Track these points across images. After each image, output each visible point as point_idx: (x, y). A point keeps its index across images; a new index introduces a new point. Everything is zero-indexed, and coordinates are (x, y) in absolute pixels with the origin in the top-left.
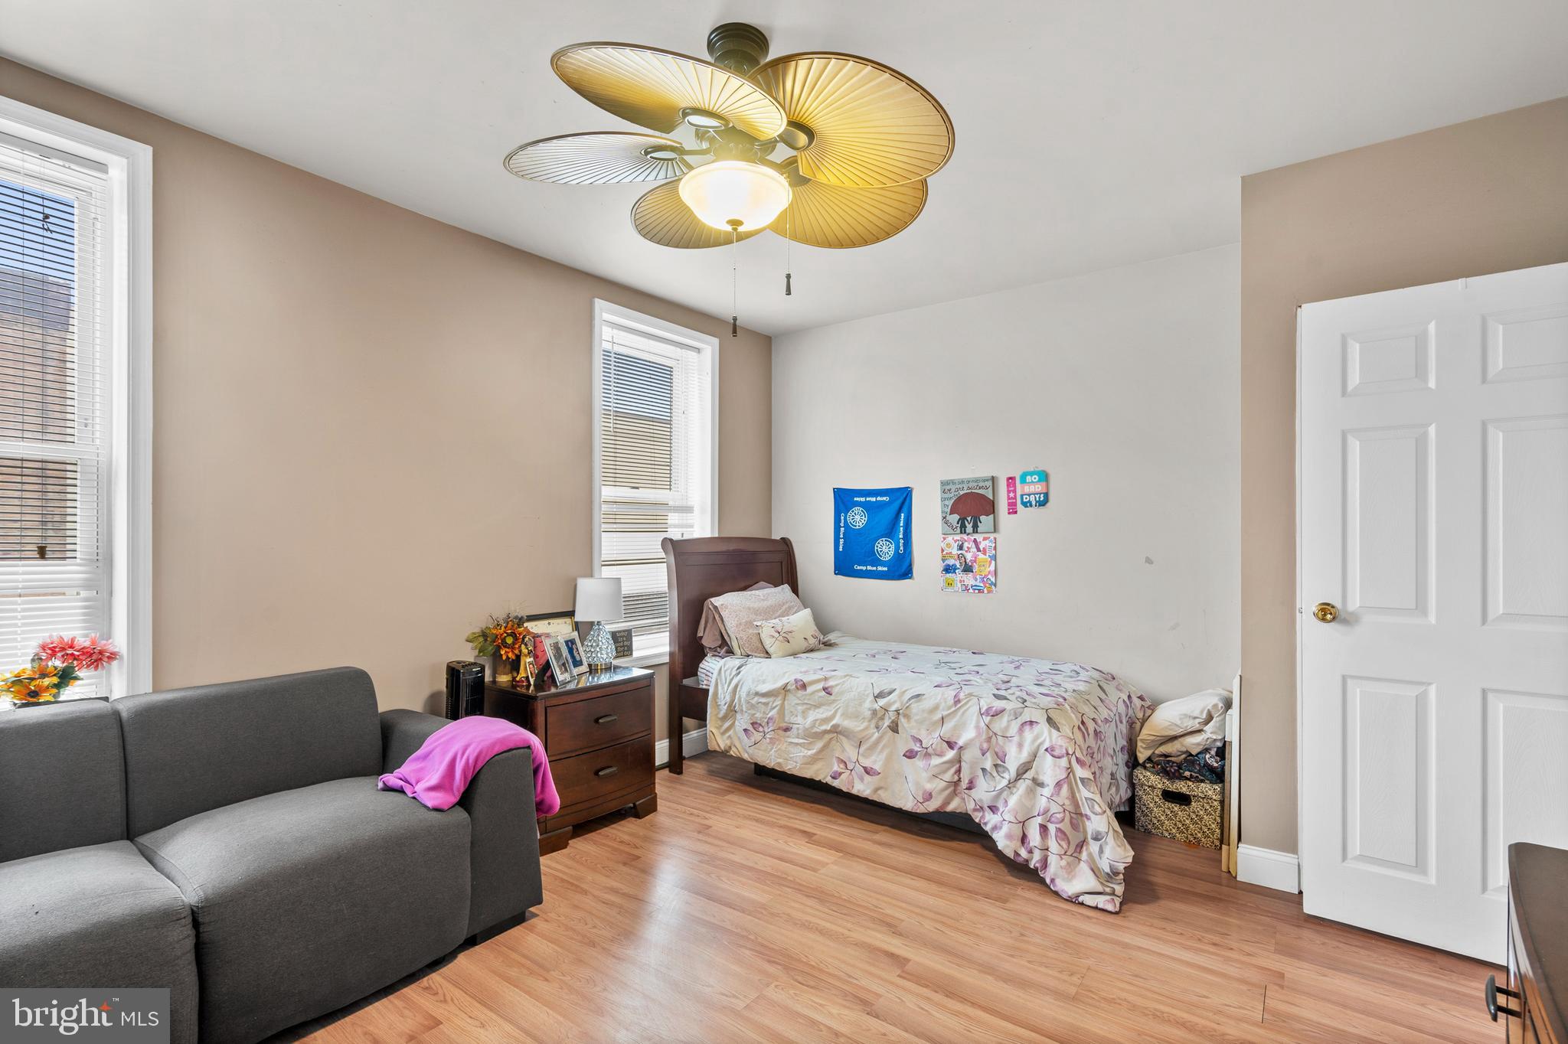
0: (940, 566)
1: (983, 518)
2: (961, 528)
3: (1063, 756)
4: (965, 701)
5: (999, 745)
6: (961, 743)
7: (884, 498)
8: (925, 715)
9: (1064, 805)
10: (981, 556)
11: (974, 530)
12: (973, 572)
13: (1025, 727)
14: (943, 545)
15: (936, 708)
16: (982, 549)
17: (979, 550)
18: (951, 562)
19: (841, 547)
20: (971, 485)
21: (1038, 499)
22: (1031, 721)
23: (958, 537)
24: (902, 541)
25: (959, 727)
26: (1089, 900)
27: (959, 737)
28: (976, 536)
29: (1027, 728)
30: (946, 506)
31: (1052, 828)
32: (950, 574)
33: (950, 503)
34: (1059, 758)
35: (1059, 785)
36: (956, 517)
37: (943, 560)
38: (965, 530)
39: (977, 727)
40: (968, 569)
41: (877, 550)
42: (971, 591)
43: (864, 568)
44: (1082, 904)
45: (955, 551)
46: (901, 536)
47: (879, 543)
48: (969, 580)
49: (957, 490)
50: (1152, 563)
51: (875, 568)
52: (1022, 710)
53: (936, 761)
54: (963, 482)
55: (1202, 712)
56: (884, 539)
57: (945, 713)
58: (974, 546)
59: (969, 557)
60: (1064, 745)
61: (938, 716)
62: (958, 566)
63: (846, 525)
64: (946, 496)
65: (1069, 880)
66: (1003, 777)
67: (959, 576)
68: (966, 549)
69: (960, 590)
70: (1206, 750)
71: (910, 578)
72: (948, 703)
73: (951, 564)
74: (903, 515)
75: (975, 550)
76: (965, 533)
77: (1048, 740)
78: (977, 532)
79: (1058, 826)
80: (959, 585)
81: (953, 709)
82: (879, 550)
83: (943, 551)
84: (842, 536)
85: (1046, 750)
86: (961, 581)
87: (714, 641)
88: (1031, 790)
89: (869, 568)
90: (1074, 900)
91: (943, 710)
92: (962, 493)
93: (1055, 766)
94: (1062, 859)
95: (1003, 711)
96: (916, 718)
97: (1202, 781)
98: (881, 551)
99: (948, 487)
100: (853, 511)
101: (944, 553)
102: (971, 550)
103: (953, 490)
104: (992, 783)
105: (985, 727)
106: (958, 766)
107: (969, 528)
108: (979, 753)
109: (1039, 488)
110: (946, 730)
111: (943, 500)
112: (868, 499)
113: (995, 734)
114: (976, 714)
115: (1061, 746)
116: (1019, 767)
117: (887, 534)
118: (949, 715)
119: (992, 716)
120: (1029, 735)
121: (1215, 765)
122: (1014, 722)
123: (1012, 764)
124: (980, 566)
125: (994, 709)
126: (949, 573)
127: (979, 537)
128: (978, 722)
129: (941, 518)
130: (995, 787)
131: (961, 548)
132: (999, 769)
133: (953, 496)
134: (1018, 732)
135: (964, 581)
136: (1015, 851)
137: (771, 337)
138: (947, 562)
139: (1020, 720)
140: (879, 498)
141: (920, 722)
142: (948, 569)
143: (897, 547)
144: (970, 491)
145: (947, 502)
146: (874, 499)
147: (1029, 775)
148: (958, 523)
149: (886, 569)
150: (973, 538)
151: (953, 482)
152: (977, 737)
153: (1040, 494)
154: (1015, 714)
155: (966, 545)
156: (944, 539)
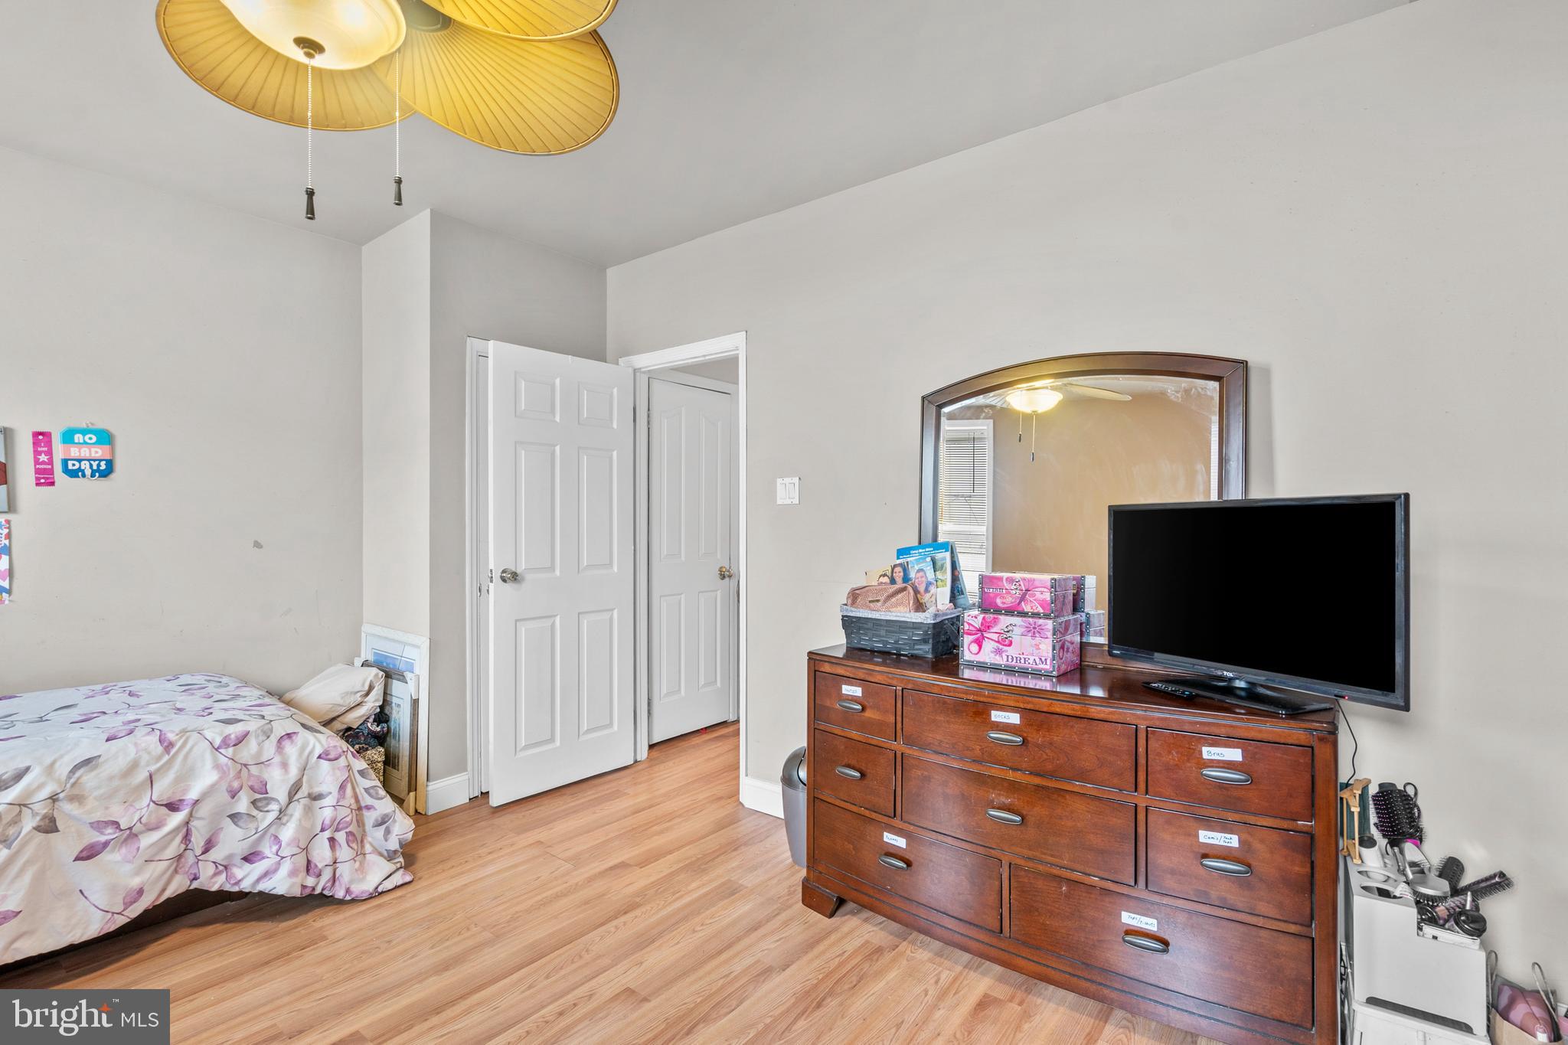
3: (340, 756)
4: (181, 741)
5: (253, 776)
6: (193, 795)
8: (116, 783)
9: (350, 805)
13: (283, 743)
15: (134, 766)
21: (95, 467)
22: (288, 734)
25: (187, 775)
26: (388, 885)
27: (185, 791)
29: (287, 743)
31: (341, 837)
34: (336, 760)
35: (342, 787)
39: (217, 766)
44: (383, 892)
50: (261, 547)
52: (269, 726)
53: (148, 840)
55: (363, 685)
57: (153, 768)
60: (337, 744)
61: (142, 775)
65: (363, 879)
66: (268, 811)
70: (366, 721)
72: (154, 753)
77: (317, 745)
79: (347, 830)
81: (166, 758)
85: (319, 757)
88: (309, 808)
90: (377, 894)
91: (148, 765)
93: (334, 769)
94: (355, 861)
95: (247, 734)
96: (96, 793)
97: (367, 749)
104: (252, 826)
105: (230, 762)
106: (185, 830)
108: (227, 797)
109: (98, 452)
110: (163, 788)
113: (245, 765)
115: (335, 747)
116: (290, 789)
118: (158, 770)
119: (234, 745)
120: (291, 750)
121: (378, 729)
122: (267, 742)
123: (279, 791)
125: (233, 736)
128: (215, 760)
130: (257, 829)
132: (259, 804)
134: (277, 751)
136: (302, 885)
139: (274, 739)
141: (109, 796)
147: (304, 791)
152: (221, 778)
153: (101, 460)
154: (264, 732)
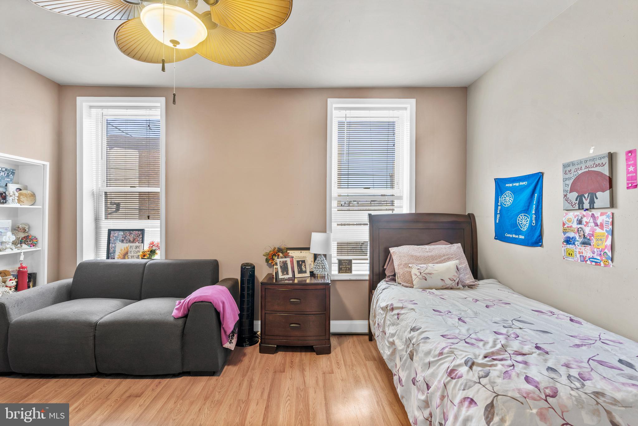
0: (562, 237)
1: (599, 194)
2: (579, 204)
7: (524, 183)
10: (598, 230)
11: (590, 206)
12: (590, 245)
13: (466, 402)
14: (564, 220)
16: (599, 224)
17: (596, 225)
18: (571, 235)
19: (498, 220)
20: (588, 164)
23: (578, 213)
24: (534, 216)
28: (594, 211)
30: (567, 185)
32: (571, 246)
33: (570, 182)
36: (575, 194)
37: (565, 233)
38: (583, 206)
40: (586, 243)
41: (519, 222)
42: (589, 262)
43: (511, 236)
45: (575, 226)
46: (534, 212)
47: (519, 218)
48: (587, 252)
49: (577, 170)
51: (517, 237)
54: (581, 162)
56: (523, 214)
57: (432, 359)
58: (592, 220)
59: (587, 230)
62: (577, 239)
63: (501, 205)
64: (567, 176)
67: (578, 248)
68: (585, 224)
69: (579, 261)
71: (541, 246)
73: (571, 236)
74: (536, 195)
75: (593, 224)
76: (583, 209)
78: (593, 208)
80: (578, 256)
82: (520, 222)
83: (564, 224)
84: (498, 212)
86: (579, 253)
87: (391, 272)
89: (514, 236)
92: (580, 172)
95: (460, 377)
98: (521, 224)
99: (569, 169)
100: (505, 194)
101: (565, 226)
102: (590, 225)
103: (572, 171)
107: (586, 205)
111: (565, 180)
112: (514, 184)
114: (445, 369)
117: (525, 210)
124: (597, 240)
125: (456, 372)
126: (570, 244)
127: (597, 213)
129: (563, 196)
131: (580, 222)
133: (573, 176)
135: (582, 253)
137: (467, 87)
138: (568, 235)
139: (465, 393)
140: (521, 183)
142: (568, 241)
143: (531, 221)
144: (587, 170)
145: (567, 182)
146: (517, 184)
148: (576, 200)
149: (523, 237)
150: (590, 213)
151: (573, 164)
155: (585, 220)
156: (566, 214)
